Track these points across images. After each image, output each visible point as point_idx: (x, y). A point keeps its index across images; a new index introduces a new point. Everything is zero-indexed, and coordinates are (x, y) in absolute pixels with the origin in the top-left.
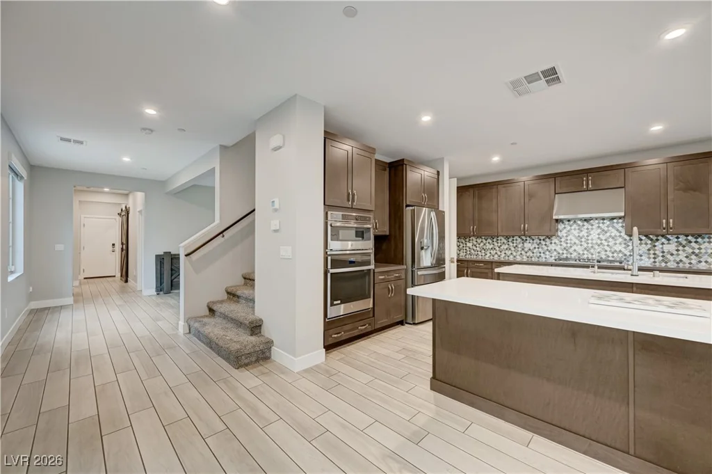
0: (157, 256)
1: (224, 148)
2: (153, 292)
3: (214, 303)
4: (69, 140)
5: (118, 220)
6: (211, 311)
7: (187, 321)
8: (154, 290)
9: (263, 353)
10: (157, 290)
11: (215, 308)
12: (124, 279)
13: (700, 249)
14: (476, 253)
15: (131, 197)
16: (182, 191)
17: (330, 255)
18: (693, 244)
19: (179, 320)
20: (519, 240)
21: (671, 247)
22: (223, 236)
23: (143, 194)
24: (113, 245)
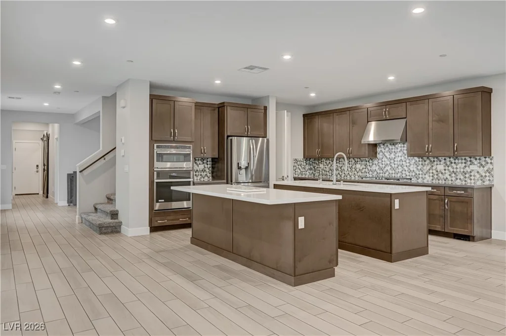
0: (68, 174)
1: (104, 98)
2: (65, 203)
3: (97, 204)
4: (14, 98)
5: (41, 144)
6: (96, 209)
7: (80, 215)
8: (66, 202)
9: (116, 228)
10: (68, 202)
11: (97, 207)
12: (45, 196)
13: (457, 168)
14: (326, 173)
15: (50, 125)
16: (87, 122)
17: (156, 171)
18: (453, 164)
19: (76, 215)
20: (353, 161)
21: (441, 167)
22: (105, 159)
23: (59, 125)
24: (37, 166)
